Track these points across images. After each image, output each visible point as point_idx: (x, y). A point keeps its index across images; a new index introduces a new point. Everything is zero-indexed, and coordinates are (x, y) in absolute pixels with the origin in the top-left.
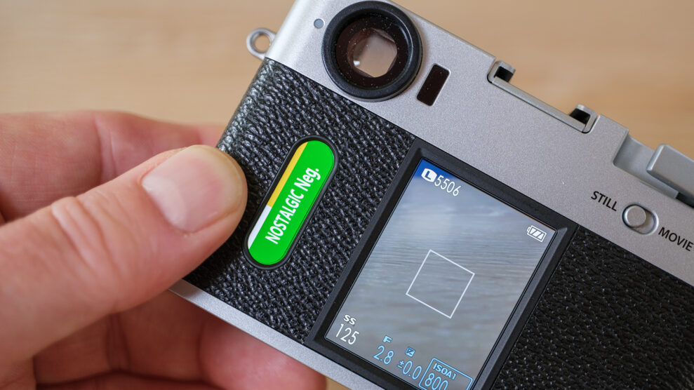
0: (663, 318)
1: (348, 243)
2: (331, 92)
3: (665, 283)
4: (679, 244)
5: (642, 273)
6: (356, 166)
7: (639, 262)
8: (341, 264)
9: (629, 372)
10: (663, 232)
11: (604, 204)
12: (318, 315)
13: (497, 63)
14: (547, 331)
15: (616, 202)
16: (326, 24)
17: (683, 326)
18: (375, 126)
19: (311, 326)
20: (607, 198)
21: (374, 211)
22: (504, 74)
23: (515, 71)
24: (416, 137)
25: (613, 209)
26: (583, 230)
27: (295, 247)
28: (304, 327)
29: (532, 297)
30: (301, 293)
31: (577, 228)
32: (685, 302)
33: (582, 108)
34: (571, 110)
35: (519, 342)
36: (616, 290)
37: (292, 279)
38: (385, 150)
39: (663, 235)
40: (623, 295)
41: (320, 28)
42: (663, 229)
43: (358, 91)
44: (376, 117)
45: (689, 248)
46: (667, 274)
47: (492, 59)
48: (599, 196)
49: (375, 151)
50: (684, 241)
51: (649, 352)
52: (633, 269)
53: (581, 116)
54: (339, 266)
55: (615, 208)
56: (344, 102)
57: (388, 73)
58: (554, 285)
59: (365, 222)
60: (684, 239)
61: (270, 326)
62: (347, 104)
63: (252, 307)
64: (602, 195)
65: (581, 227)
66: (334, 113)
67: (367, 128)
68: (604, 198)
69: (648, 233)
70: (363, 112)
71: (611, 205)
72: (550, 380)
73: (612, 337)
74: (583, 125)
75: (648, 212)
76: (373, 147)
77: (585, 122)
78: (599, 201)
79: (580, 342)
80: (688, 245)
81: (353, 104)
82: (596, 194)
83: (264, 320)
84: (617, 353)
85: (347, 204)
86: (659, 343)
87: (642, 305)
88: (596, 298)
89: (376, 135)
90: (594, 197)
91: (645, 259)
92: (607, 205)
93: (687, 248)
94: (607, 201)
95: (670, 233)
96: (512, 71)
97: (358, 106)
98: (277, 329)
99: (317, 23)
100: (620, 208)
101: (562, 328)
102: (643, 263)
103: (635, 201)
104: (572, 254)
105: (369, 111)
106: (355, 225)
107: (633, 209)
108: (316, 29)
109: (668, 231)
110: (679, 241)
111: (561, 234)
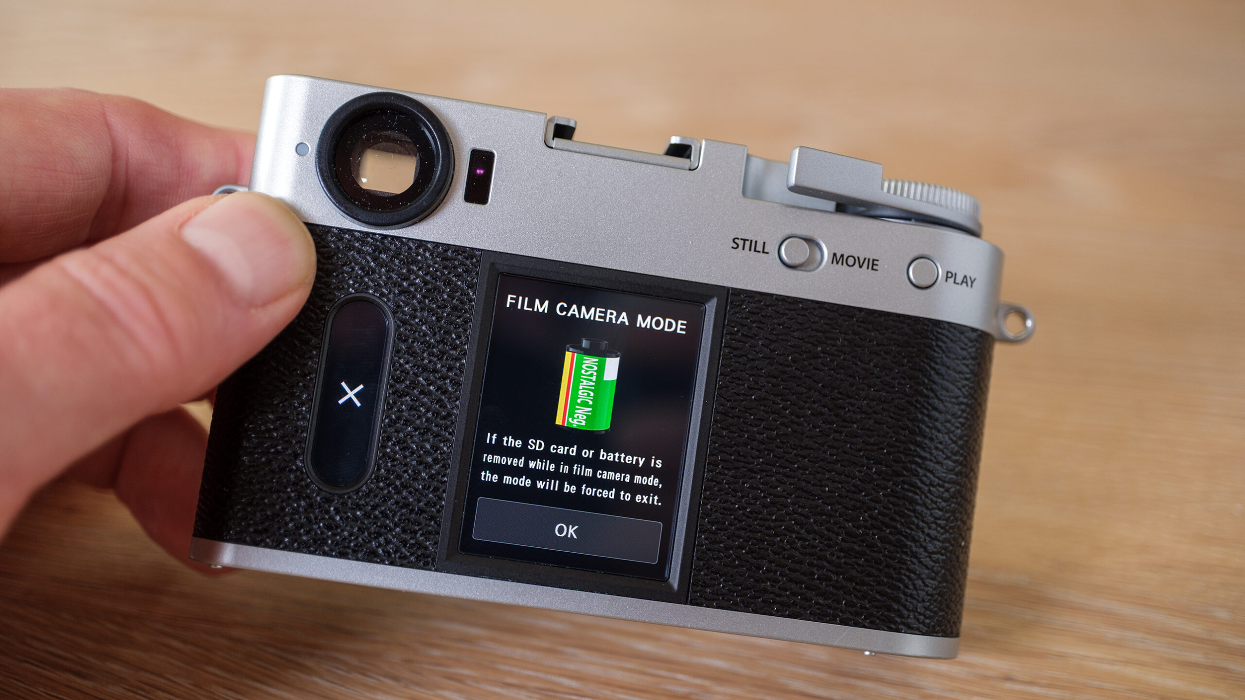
0: (875, 366)
1: (444, 418)
2: (350, 232)
3: (862, 322)
4: (861, 267)
5: (830, 319)
6: (419, 314)
7: (820, 308)
8: (445, 448)
9: (860, 450)
10: (837, 259)
11: (750, 250)
12: (439, 525)
13: (550, 121)
14: (739, 436)
15: (764, 243)
16: (312, 148)
17: (904, 368)
18: (423, 256)
19: (436, 543)
20: (751, 241)
21: (463, 365)
22: (563, 132)
23: (576, 123)
24: (482, 250)
25: (763, 252)
26: (737, 292)
27: (378, 449)
28: (426, 548)
29: (704, 401)
30: (406, 505)
31: (728, 292)
32: (895, 336)
33: (675, 140)
34: (665, 147)
35: (709, 464)
36: (805, 352)
37: (389, 492)
38: (448, 283)
39: (837, 263)
40: (816, 357)
41: (305, 155)
42: (835, 255)
43: (386, 217)
44: (421, 243)
45: (875, 267)
46: (861, 310)
47: (542, 118)
48: (741, 243)
49: (436, 288)
50: (867, 260)
51: (875, 416)
52: (817, 319)
53: (680, 151)
54: (444, 452)
55: (765, 251)
56: (372, 238)
57: (416, 182)
58: (726, 376)
59: (457, 384)
60: (865, 259)
61: (382, 562)
62: (377, 240)
63: (349, 547)
64: (745, 240)
65: (733, 289)
66: (365, 258)
67: (415, 262)
68: (748, 244)
69: (818, 267)
70: (402, 242)
71: (759, 248)
72: (765, 497)
73: (822, 414)
74: (687, 161)
75: (809, 241)
76: (432, 283)
77: (689, 157)
78: (743, 249)
79: (786, 434)
80: (873, 264)
81: (385, 237)
82: (736, 241)
83: (371, 557)
84: (836, 432)
85: (425, 369)
86: (883, 399)
87: (844, 359)
88: (784, 373)
89: (429, 266)
90: (735, 246)
91: (827, 301)
92: (755, 251)
93: (873, 269)
94: (753, 246)
95: (845, 258)
96: (572, 124)
97: (393, 237)
98: (392, 563)
99: (300, 149)
100: (772, 248)
101: (756, 426)
102: (826, 306)
103: (788, 232)
104: (734, 327)
105: (409, 239)
106: (445, 392)
107: (788, 243)
108: (301, 158)
109: (842, 256)
110: (859, 262)
111: (711, 308)
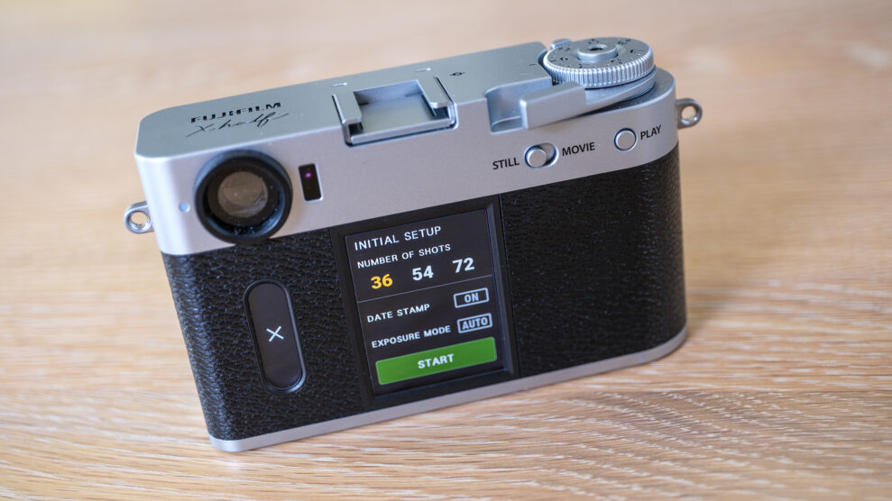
4: (583, 151)
10: (565, 151)
11: (506, 166)
13: (345, 125)
15: (515, 158)
20: (506, 160)
24: (328, 228)
25: (516, 165)
26: (505, 195)
31: (499, 197)
39: (567, 154)
41: (186, 209)
42: (564, 149)
44: (282, 238)
48: (499, 164)
50: (586, 146)
53: (440, 113)
55: (517, 163)
60: (584, 145)
64: (501, 161)
65: (502, 194)
68: (504, 163)
69: (554, 160)
71: (512, 162)
74: (447, 120)
77: (447, 116)
78: (502, 167)
80: (591, 147)
82: (495, 163)
89: (297, 249)
90: (496, 167)
92: (510, 166)
93: (591, 149)
94: (508, 163)
95: (571, 149)
100: (520, 160)
103: (529, 146)
107: (531, 153)
109: (569, 148)
110: (581, 148)
111: (491, 210)
